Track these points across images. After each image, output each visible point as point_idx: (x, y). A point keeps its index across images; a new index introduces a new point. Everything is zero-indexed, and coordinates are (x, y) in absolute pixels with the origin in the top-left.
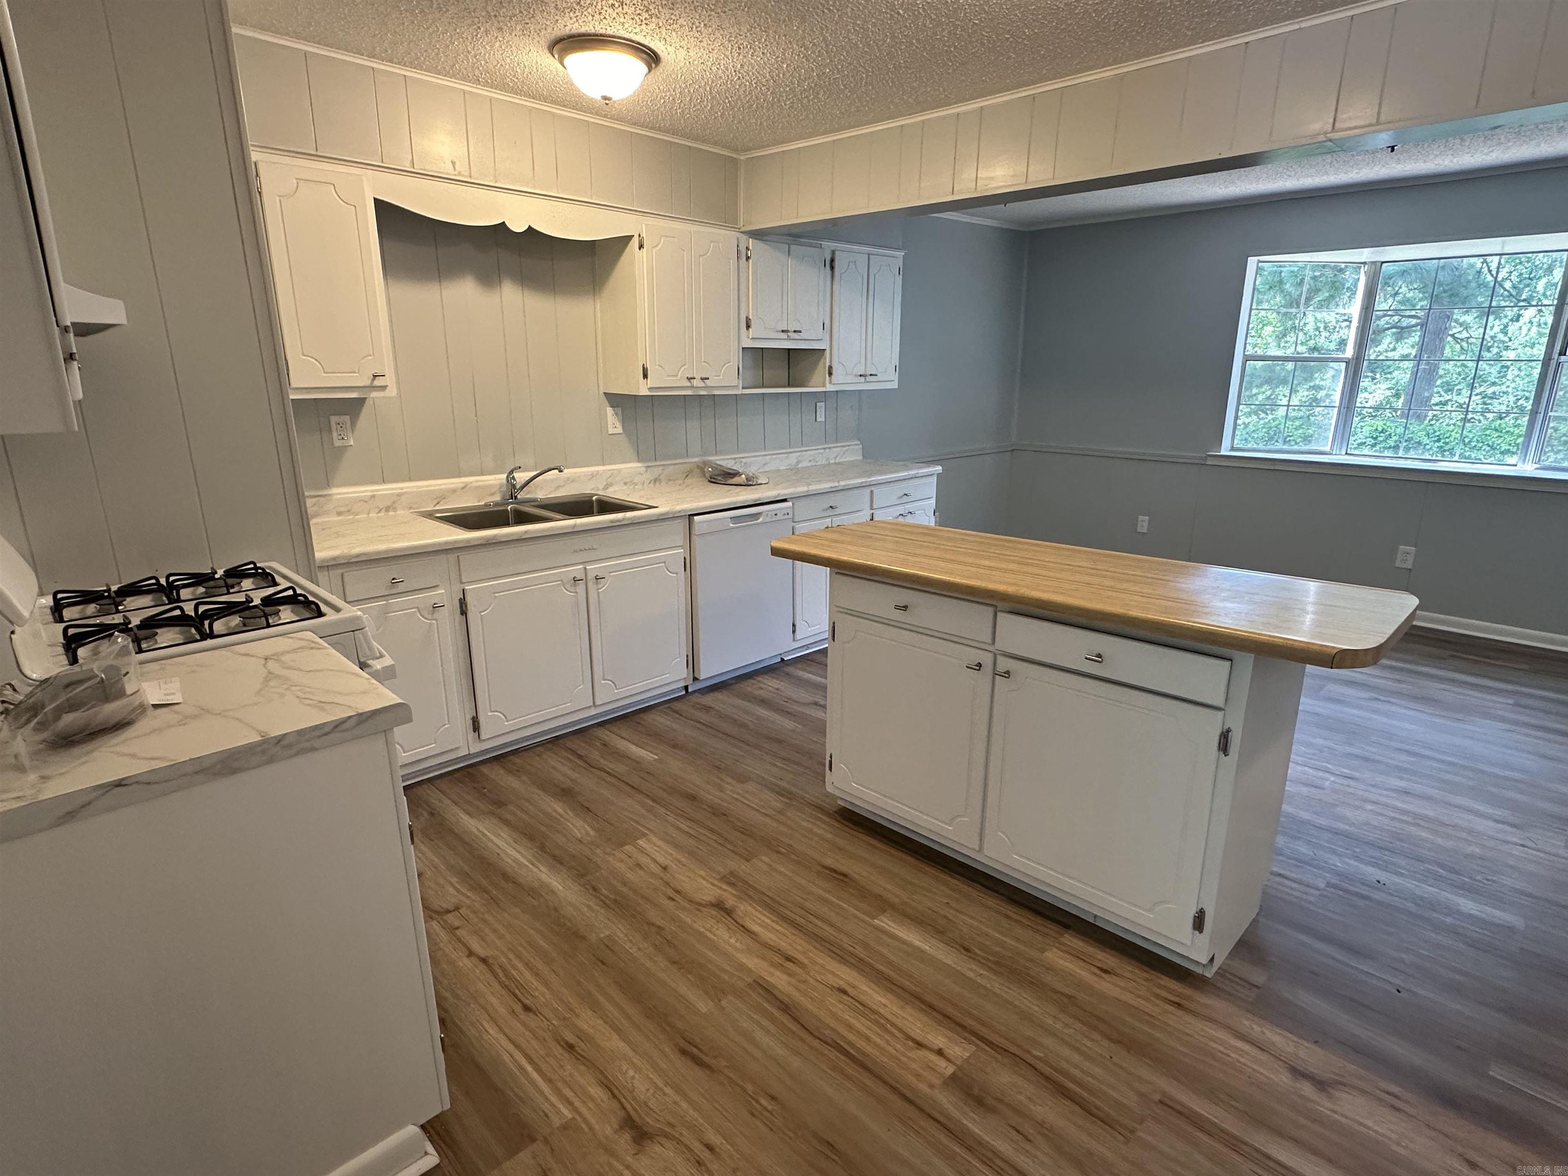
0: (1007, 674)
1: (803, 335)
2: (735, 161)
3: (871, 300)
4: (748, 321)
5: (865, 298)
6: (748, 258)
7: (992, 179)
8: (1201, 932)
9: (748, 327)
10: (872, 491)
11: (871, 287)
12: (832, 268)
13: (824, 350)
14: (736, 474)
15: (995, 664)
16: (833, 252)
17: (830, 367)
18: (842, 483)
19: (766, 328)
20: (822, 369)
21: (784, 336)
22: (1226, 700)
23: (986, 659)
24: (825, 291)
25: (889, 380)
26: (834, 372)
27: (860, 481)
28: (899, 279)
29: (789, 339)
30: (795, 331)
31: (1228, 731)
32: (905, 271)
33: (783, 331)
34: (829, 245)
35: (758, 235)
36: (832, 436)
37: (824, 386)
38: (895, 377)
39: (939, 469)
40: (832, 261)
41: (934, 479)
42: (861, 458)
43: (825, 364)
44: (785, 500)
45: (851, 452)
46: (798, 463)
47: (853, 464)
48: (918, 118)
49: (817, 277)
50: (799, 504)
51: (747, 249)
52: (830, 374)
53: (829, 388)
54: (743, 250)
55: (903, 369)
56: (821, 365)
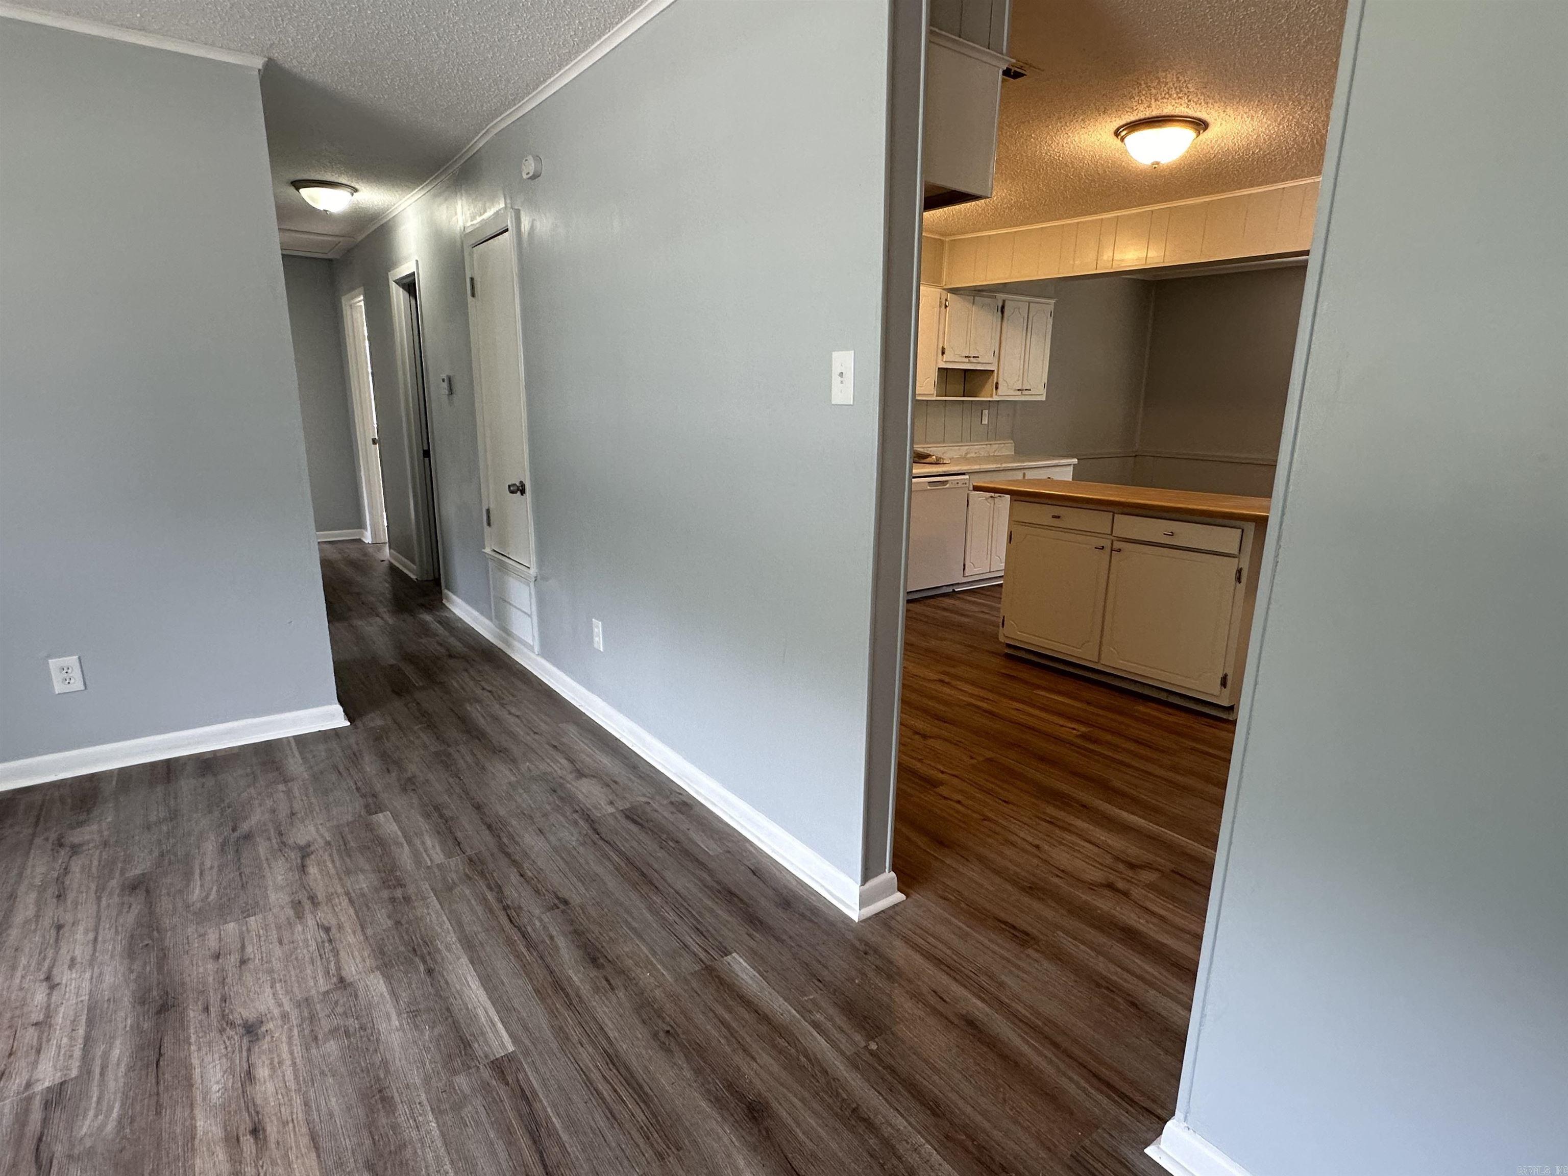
0: (1120, 550)
1: (979, 360)
2: (942, 242)
3: (1029, 334)
4: (943, 349)
5: (1025, 331)
6: (946, 307)
7: (1123, 260)
8: (1225, 688)
9: (943, 353)
10: (1024, 474)
11: (1030, 326)
12: (1002, 312)
13: (993, 371)
14: (929, 456)
15: (1112, 544)
16: (1004, 301)
17: (997, 383)
18: (1004, 465)
19: (955, 355)
20: (990, 386)
21: (967, 360)
22: (1240, 550)
23: (1107, 543)
24: (996, 328)
25: (1039, 393)
26: (1000, 386)
27: (1016, 465)
28: (1051, 321)
29: (970, 362)
30: (974, 357)
31: (1241, 569)
32: (1056, 315)
33: (966, 357)
34: (1001, 296)
35: (954, 291)
36: (992, 435)
37: (991, 396)
38: (1044, 392)
39: (1075, 461)
40: (1003, 307)
41: (1072, 467)
42: (1013, 453)
43: (993, 381)
44: (963, 474)
45: (1008, 449)
46: (967, 454)
47: (1007, 456)
48: (1076, 220)
49: (992, 319)
50: (973, 477)
51: (946, 300)
52: (997, 388)
53: (995, 398)
54: (944, 301)
55: (1049, 386)
56: (990, 381)
